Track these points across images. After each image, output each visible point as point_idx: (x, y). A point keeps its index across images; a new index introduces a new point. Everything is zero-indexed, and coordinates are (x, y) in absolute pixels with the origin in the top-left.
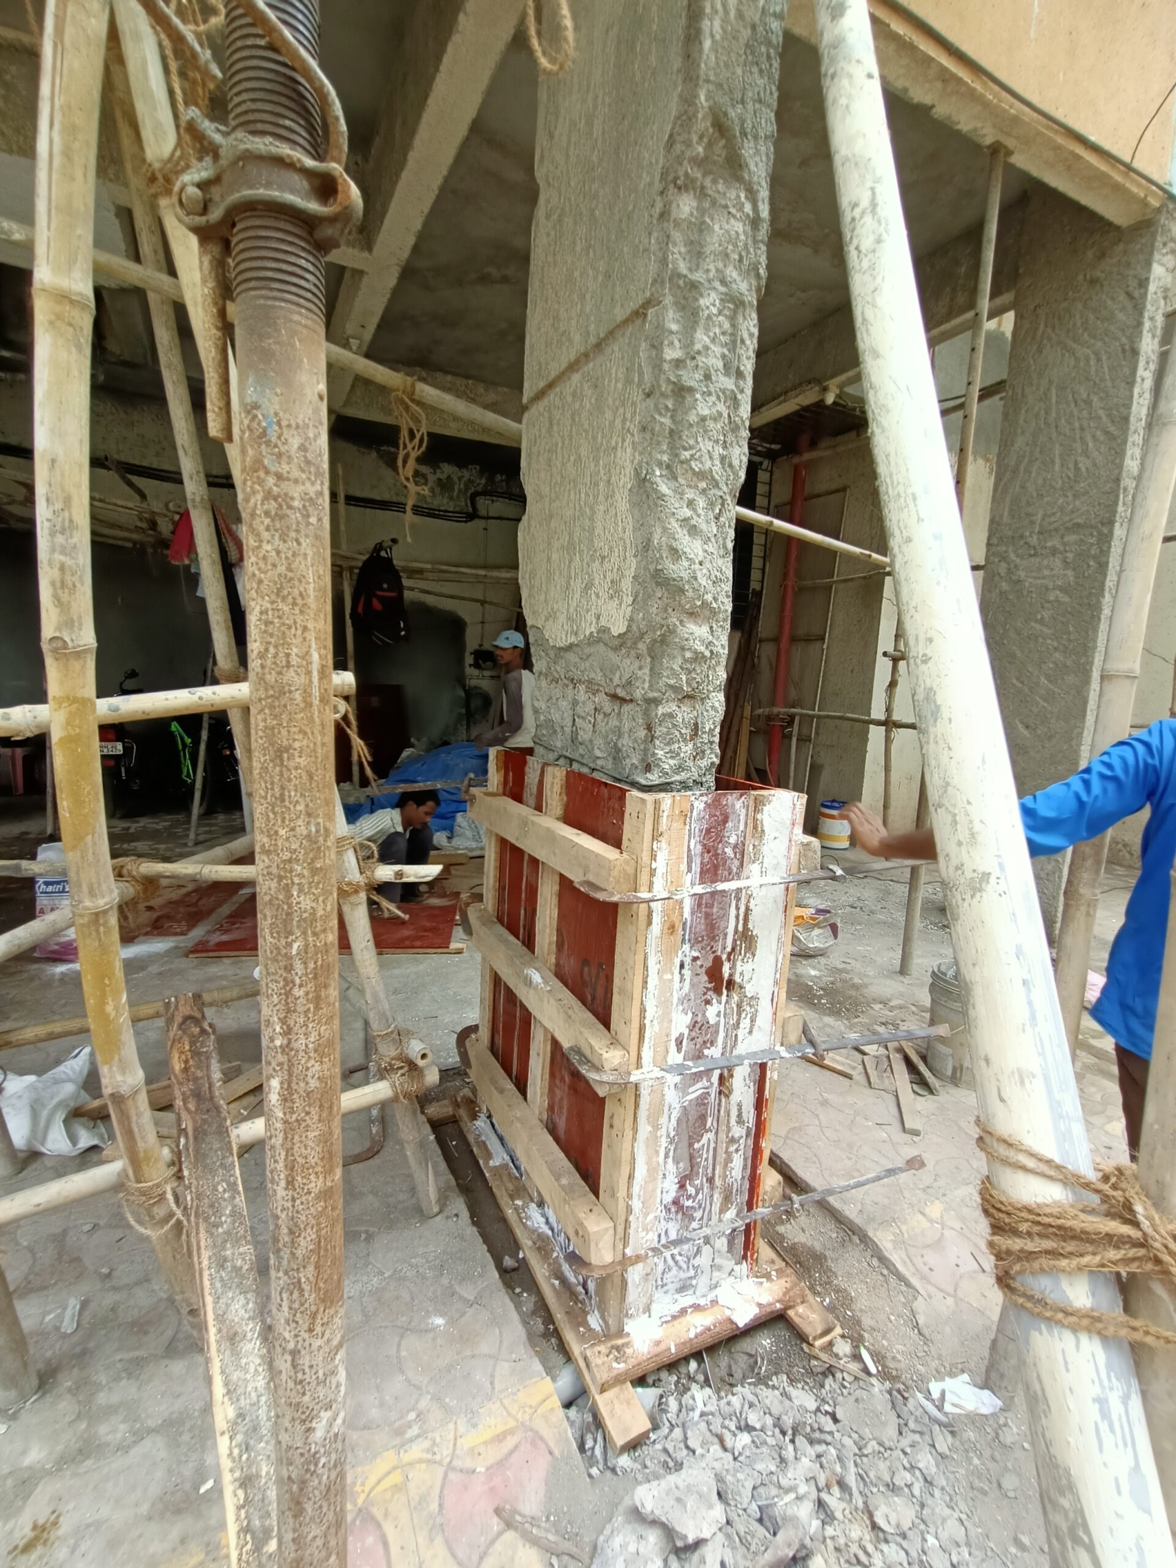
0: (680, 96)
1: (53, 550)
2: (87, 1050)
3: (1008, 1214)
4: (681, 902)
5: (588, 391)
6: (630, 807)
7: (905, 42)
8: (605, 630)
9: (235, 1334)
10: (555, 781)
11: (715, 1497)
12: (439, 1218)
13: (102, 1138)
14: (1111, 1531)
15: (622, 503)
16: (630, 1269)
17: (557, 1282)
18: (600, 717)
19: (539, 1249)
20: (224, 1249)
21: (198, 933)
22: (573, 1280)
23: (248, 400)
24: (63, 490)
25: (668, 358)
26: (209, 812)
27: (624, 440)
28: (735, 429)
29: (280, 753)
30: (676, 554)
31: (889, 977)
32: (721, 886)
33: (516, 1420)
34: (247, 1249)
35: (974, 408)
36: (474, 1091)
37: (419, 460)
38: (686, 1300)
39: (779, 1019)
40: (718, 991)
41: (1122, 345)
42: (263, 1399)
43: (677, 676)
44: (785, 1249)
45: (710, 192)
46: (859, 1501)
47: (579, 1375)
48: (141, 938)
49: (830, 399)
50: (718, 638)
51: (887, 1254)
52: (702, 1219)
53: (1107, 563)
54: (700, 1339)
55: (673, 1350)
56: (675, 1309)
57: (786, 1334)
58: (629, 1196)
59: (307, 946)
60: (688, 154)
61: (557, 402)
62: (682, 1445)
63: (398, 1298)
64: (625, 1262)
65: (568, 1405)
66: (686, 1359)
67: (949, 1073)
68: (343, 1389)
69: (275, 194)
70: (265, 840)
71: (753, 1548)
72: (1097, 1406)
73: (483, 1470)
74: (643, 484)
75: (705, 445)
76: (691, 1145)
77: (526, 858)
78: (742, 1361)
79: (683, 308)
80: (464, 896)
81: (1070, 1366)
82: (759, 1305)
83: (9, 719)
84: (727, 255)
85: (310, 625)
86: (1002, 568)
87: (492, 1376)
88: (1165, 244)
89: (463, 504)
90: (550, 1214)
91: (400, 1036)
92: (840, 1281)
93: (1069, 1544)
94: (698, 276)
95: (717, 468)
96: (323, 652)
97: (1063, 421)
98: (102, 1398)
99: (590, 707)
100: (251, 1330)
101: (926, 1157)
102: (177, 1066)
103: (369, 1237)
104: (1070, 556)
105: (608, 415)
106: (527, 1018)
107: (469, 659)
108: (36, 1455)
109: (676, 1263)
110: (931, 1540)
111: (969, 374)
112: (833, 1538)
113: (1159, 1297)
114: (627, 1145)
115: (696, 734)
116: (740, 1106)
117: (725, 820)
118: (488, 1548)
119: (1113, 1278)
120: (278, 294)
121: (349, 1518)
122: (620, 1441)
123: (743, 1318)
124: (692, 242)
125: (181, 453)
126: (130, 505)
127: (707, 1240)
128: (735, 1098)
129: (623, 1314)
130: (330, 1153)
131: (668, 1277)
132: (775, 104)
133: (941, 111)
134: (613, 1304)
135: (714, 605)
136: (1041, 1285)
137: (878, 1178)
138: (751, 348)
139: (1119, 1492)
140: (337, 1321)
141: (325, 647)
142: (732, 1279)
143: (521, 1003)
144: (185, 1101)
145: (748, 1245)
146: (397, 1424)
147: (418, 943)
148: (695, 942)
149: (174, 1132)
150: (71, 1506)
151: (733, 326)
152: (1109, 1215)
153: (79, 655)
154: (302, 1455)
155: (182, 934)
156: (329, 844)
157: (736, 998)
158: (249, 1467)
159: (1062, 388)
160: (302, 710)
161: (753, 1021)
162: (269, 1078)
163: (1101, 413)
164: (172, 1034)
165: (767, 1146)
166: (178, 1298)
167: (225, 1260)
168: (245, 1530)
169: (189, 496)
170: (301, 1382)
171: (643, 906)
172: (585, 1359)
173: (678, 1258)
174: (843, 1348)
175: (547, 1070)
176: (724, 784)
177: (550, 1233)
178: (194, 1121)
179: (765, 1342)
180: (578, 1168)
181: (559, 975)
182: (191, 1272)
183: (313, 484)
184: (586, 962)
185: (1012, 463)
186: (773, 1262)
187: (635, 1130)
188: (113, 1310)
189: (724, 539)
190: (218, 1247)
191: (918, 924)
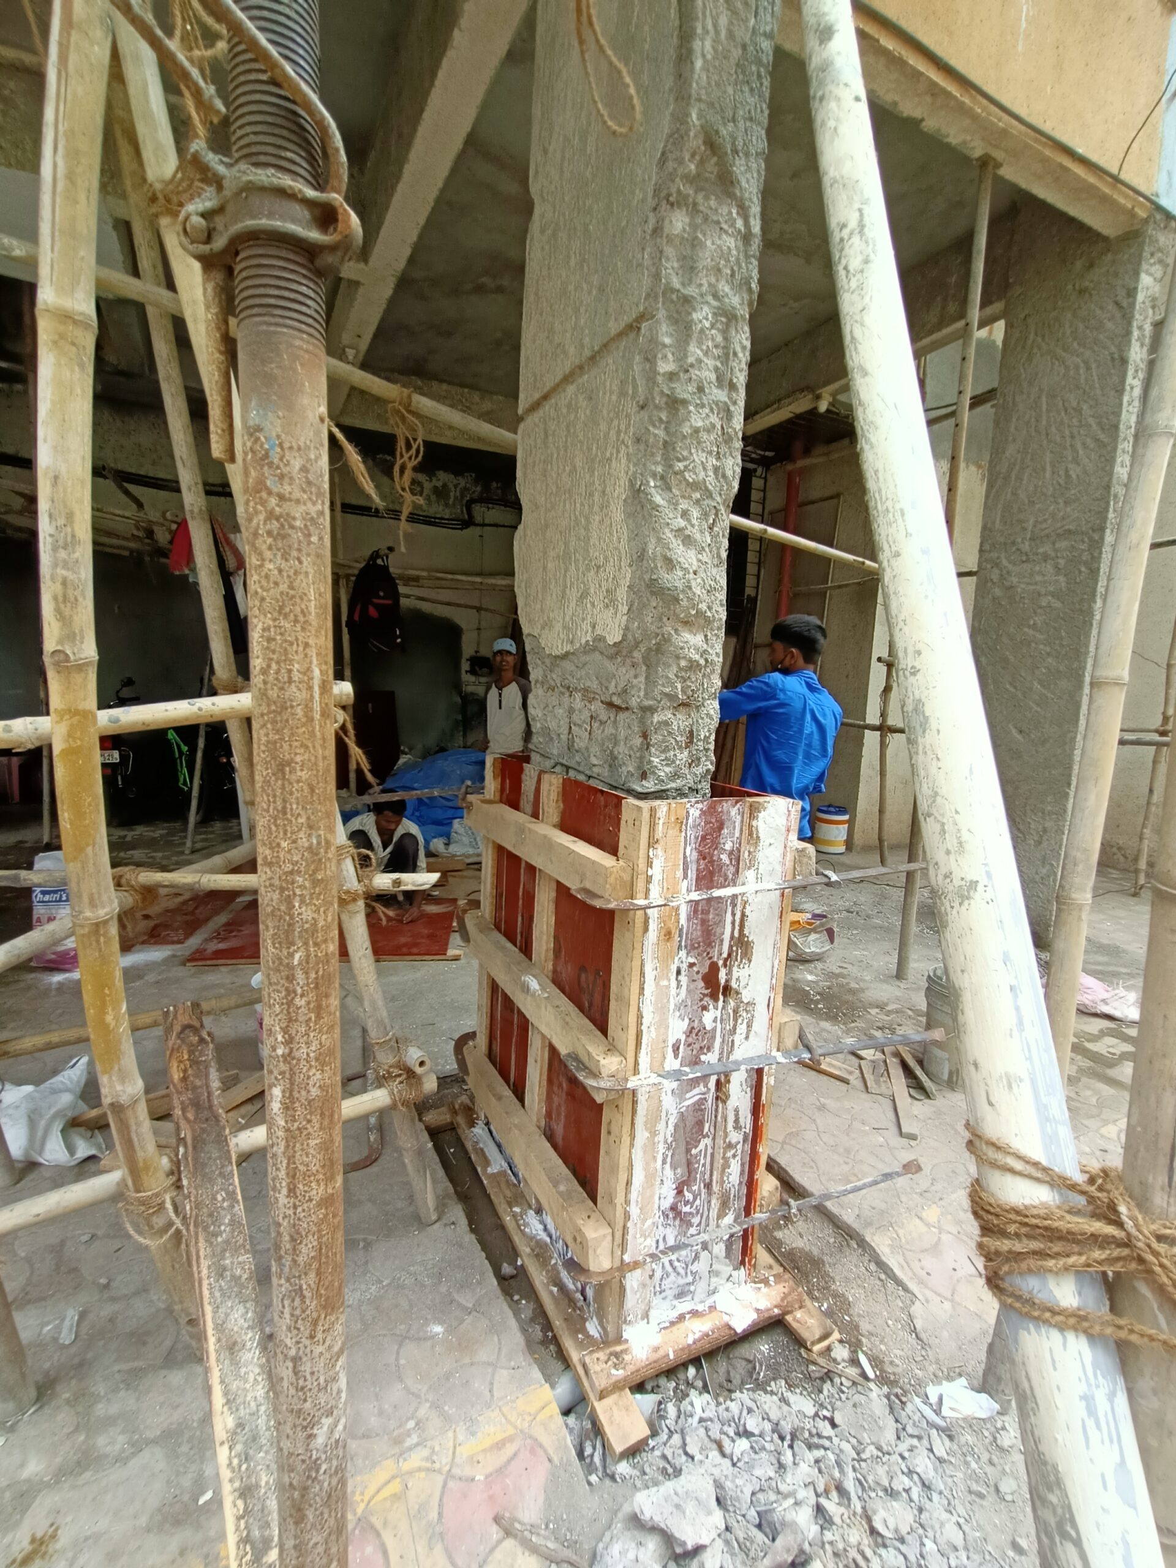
0: (672, 115)
1: (55, 565)
2: (85, 1060)
3: (997, 1216)
4: (677, 909)
5: (582, 402)
6: (626, 815)
7: (894, 57)
8: (600, 639)
9: (235, 1343)
10: (551, 789)
11: (713, 1503)
12: (437, 1226)
13: (100, 1148)
14: (1098, 1525)
15: (617, 514)
16: (628, 1275)
17: (555, 1289)
18: (596, 725)
19: (537, 1256)
20: (223, 1258)
21: (194, 942)
22: (571, 1286)
23: (251, 423)
24: (65, 506)
25: (661, 371)
26: (205, 820)
27: (618, 452)
28: (728, 440)
29: (282, 767)
30: (670, 563)
31: (884, 981)
32: (717, 893)
33: (516, 1428)
34: (246, 1258)
35: (966, 416)
36: (472, 1098)
37: (415, 469)
38: (685, 1306)
39: (776, 1026)
40: (715, 999)
41: (1111, 354)
42: (263, 1408)
43: (672, 685)
44: (783, 1254)
45: (701, 208)
46: (857, 1506)
47: (577, 1382)
48: (138, 947)
49: (823, 407)
50: (712, 647)
51: (884, 1259)
52: (699, 1225)
53: (1098, 569)
54: (699, 1344)
55: (672, 1356)
56: (673, 1315)
57: (783, 1339)
58: (627, 1202)
59: (308, 956)
60: (680, 171)
61: (553, 413)
62: (681, 1451)
63: (397, 1306)
64: (624, 1268)
65: (566, 1413)
66: (684, 1365)
67: (946, 1077)
68: (344, 1395)
69: (278, 224)
70: (268, 852)
71: (752, 1554)
72: (1084, 1403)
73: (482, 1478)
74: (637, 495)
75: (699, 457)
76: (688, 1151)
77: (523, 865)
78: (741, 1367)
79: (676, 322)
80: (462, 903)
81: (1058, 1365)
82: (757, 1310)
83: (10, 731)
84: (719, 270)
85: (311, 642)
86: (995, 575)
87: (492, 1384)
88: (1152, 255)
89: (459, 511)
90: (549, 1220)
91: (398, 1044)
92: (838, 1286)
93: (1057, 1539)
94: (691, 291)
95: (711, 479)
96: (324, 667)
97: (1053, 429)
98: (100, 1409)
99: (586, 715)
100: (251, 1339)
101: (922, 1161)
102: (176, 1076)
103: (368, 1245)
104: (1062, 562)
105: (603, 427)
106: (525, 1024)
107: (465, 666)
108: (34, 1467)
109: (674, 1269)
110: (930, 1545)
111: (960, 382)
112: (831, 1543)
113: (1144, 1296)
114: (624, 1151)
115: (691, 742)
116: (737, 1111)
117: (721, 827)
118: (487, 1556)
119: (1099, 1277)
120: (281, 321)
121: (350, 1526)
122: (619, 1448)
123: (740, 1325)
124: (685, 257)
125: (179, 464)
126: (127, 514)
127: (705, 1246)
128: (732, 1103)
129: (622, 1320)
130: (331, 1161)
131: (667, 1283)
132: (766, 122)
133: (930, 124)
134: (612, 1310)
135: (709, 614)
136: (1030, 1285)
137: (875, 1183)
138: (744, 360)
139: (1105, 1487)
140: (338, 1327)
141: (326, 663)
142: (730, 1284)
143: (519, 1011)
144: (184, 1110)
145: (746, 1250)
146: (396, 1433)
147: (415, 950)
148: (691, 948)
149: (173, 1141)
150: (69, 1519)
151: (726, 339)
152: (1095, 1216)
153: (81, 668)
154: (303, 1461)
155: (180, 942)
156: (330, 855)
157: (732, 1003)
158: (249, 1477)
159: (1052, 396)
160: (304, 725)
161: (749, 1026)
162: (271, 1086)
163: (1091, 421)
164: (170, 1043)
165: (764, 1151)
166: (177, 1307)
167: (225, 1269)
168: (245, 1540)
169: (187, 507)
170: (302, 1388)
171: (640, 913)
172: (584, 1366)
173: (676, 1264)
174: (841, 1353)
175: (545, 1077)
176: (719, 791)
177: (548, 1240)
178: (193, 1131)
179: (763, 1347)
180: (575, 1173)
181: (557, 982)
182: (190, 1281)
183: (314, 504)
184: (583, 968)
185: (1004, 471)
186: (771, 1267)
187: (633, 1136)
188: (111, 1320)
189: (718, 549)
190: (218, 1256)
191: (914, 928)
